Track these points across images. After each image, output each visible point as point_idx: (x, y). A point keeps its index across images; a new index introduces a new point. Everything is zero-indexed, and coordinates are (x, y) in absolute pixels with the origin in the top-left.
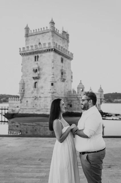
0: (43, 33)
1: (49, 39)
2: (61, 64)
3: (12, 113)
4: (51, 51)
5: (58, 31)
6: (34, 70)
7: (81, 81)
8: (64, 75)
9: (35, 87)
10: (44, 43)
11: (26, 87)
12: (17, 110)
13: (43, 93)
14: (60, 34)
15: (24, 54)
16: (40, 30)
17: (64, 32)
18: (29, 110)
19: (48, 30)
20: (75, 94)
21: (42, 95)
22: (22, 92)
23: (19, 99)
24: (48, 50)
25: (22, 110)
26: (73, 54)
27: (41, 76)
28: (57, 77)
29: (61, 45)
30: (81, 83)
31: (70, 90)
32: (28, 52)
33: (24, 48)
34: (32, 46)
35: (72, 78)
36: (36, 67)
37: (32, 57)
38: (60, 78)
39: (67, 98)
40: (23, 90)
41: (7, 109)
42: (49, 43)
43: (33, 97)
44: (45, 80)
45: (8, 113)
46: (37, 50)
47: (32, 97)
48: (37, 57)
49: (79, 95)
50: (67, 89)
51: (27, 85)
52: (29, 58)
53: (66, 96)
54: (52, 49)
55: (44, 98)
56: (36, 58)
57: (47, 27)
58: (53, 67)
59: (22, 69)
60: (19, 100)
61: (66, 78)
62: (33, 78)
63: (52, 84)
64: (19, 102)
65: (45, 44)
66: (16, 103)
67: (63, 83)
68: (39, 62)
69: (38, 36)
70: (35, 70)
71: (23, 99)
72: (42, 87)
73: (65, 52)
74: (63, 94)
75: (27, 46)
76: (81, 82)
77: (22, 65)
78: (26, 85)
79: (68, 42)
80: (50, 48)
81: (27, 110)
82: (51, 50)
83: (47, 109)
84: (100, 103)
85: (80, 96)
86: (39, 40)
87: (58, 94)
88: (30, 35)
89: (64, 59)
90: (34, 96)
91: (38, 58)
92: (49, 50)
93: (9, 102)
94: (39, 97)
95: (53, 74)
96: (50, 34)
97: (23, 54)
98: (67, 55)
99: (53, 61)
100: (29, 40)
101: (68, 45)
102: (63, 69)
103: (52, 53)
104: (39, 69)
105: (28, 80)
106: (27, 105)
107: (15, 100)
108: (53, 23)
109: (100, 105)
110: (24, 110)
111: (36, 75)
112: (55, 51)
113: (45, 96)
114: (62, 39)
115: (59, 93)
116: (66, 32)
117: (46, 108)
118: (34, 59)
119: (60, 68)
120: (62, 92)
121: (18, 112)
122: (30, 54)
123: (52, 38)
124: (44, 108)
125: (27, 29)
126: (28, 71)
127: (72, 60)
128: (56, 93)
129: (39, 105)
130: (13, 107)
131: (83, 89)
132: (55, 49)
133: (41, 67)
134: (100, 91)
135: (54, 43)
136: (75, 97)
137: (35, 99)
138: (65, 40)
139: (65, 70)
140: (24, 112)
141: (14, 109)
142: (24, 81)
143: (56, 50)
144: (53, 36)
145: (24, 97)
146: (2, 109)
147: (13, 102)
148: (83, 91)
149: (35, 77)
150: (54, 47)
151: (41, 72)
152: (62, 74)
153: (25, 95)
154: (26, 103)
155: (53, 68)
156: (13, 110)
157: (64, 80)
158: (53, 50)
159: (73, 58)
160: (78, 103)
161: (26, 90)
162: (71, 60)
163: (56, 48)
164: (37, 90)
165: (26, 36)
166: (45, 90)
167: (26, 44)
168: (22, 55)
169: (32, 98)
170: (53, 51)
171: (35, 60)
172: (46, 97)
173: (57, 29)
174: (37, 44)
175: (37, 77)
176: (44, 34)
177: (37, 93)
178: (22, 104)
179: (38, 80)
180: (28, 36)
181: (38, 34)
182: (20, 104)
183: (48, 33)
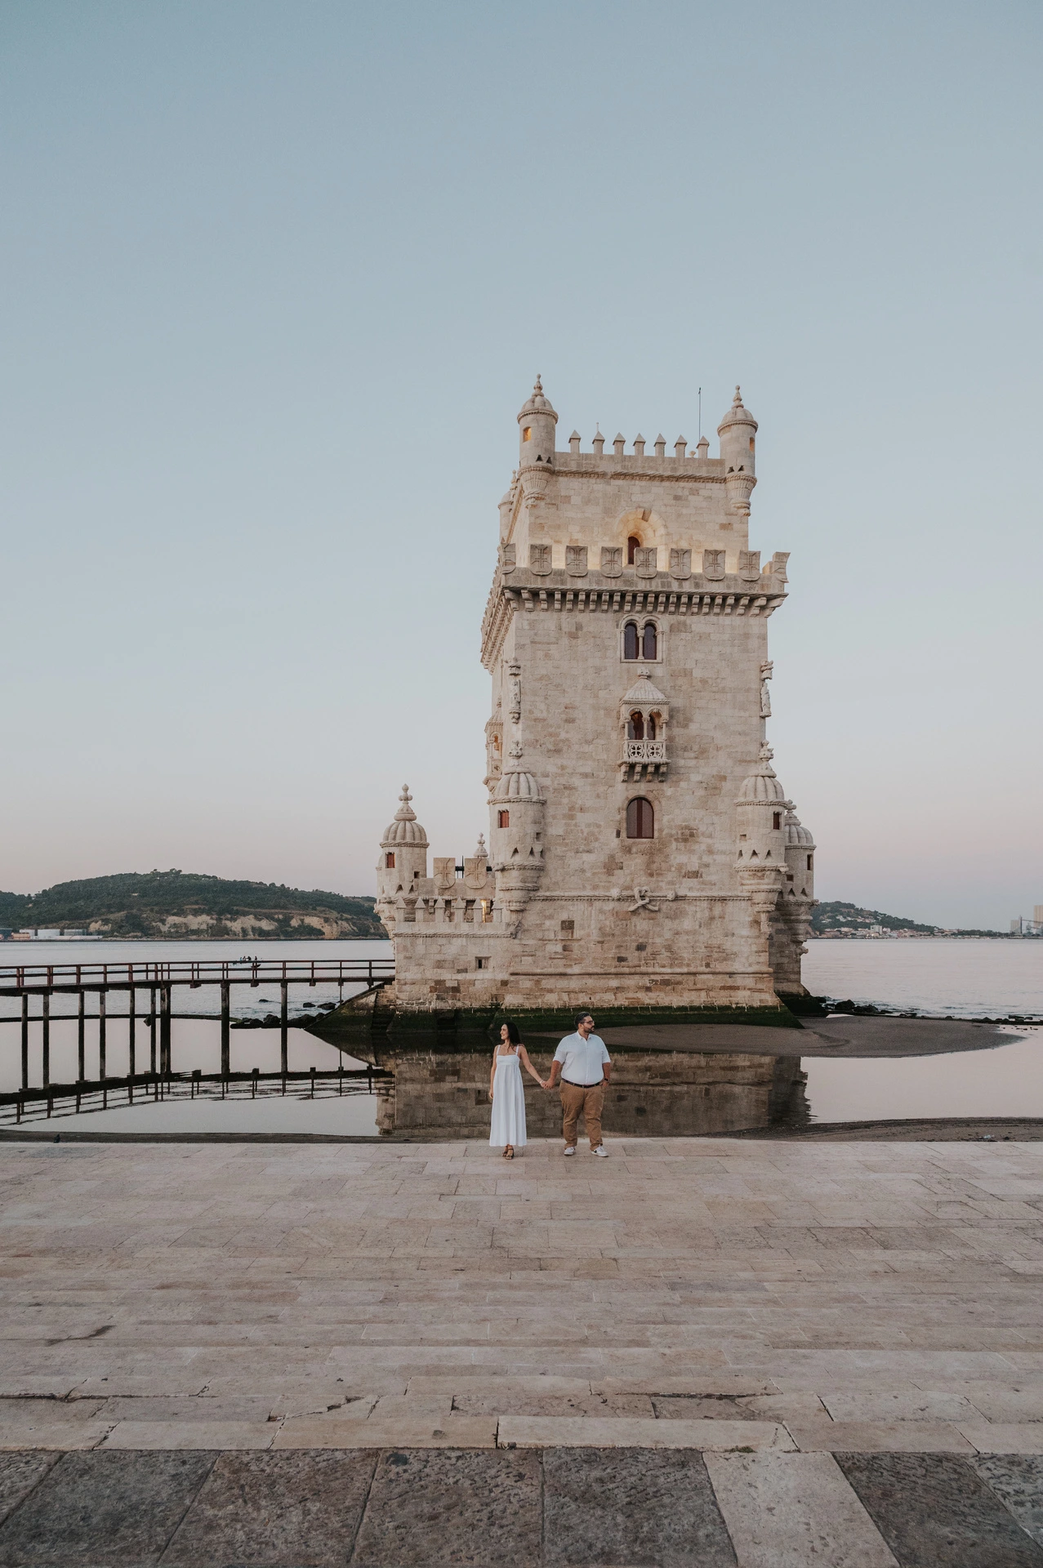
3: (434, 1005)
6: (635, 714)
9: (630, 835)
11: (556, 829)
13: (696, 874)
15: (550, 593)
18: (590, 982)
21: (693, 882)
22: (535, 861)
25: (526, 984)
33: (538, 550)
34: (575, 550)
37: (608, 628)
40: (537, 849)
43: (622, 899)
44: (713, 787)
46: (656, 587)
47: (615, 892)
48: (642, 634)
51: (570, 816)
52: (579, 627)
54: (769, 599)
55: (705, 904)
56: (640, 640)
58: (766, 711)
62: (630, 766)
63: (776, 820)
64: (499, 927)
65: (684, 557)
66: (471, 937)
68: (659, 670)
69: (639, 491)
70: (647, 718)
71: (536, 908)
72: (688, 836)
77: (517, 669)
78: (551, 810)
81: (574, 984)
83: (731, 974)
86: (645, 518)
90: (633, 893)
93: (404, 926)
94: (670, 895)
95: (767, 760)
96: (737, 494)
97: (534, 592)
99: (767, 673)
100: (567, 499)
105: (577, 782)
106: (565, 948)
110: (547, 983)
111: (651, 752)
113: (716, 893)
117: (719, 967)
118: (619, 637)
122: (597, 600)
123: (742, 527)
124: (703, 969)
125: (541, 414)
126: (570, 721)
129: (669, 948)
130: (439, 965)
133: (676, 702)
137: (637, 910)
140: (553, 1000)
141: (450, 978)
145: (541, 893)
147: (441, 927)
149: (644, 766)
153: (545, 881)
154: (562, 935)
155: (765, 718)
156: (443, 988)
161: (557, 851)
164: (651, 854)
165: (545, 470)
166: (710, 852)
169: (612, 906)
172: (723, 900)
174: (620, 542)
175: (655, 766)
176: (683, 484)
177: (653, 874)
178: (526, 940)
179: (655, 786)
180: (553, 473)
181: (641, 476)
182: (506, 943)
183: (717, 486)
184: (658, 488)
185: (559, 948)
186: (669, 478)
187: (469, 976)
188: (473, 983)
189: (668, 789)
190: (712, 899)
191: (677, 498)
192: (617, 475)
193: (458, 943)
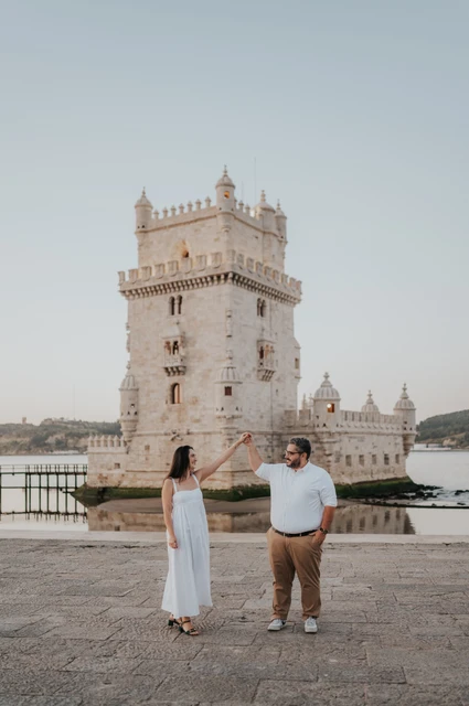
0: (196, 221)
1: (217, 240)
2: (258, 320)
3: (99, 485)
4: (222, 281)
5: (248, 208)
6: (168, 343)
7: (327, 377)
8: (267, 357)
9: (173, 402)
10: (199, 254)
11: (143, 401)
12: (114, 478)
13: (198, 421)
14: (253, 219)
15: (136, 290)
16: (186, 210)
17: (267, 210)
18: (155, 475)
19: (214, 207)
20: (307, 422)
21: (197, 425)
22: (132, 417)
23: (122, 439)
24: (212, 278)
25: (131, 475)
26: (300, 282)
27: (192, 364)
28: (244, 364)
29: (258, 258)
30: (326, 384)
31: (292, 407)
32: (147, 284)
33: (132, 272)
34: (160, 266)
35: (297, 367)
36: (173, 333)
37: (162, 301)
38: (254, 369)
39: (280, 435)
40: (132, 412)
41: (85, 474)
42: (217, 255)
43: (166, 434)
44: (205, 375)
45: (85, 485)
46: (176, 279)
47: (162, 432)
48: (176, 302)
49: (321, 425)
50: (280, 405)
51: (148, 395)
52: (151, 304)
53: (276, 429)
54: (226, 275)
55: (202, 436)
56: (175, 305)
57: (209, 201)
58: (229, 333)
59: (128, 343)
60: (122, 444)
61: (275, 368)
62: (167, 369)
63: (228, 391)
64: (123, 449)
65: (203, 259)
66: (112, 454)
67: (266, 386)
68: (182, 319)
69: (181, 232)
70: (172, 344)
71: (135, 439)
72: (195, 401)
73: (271, 278)
74: (266, 420)
75: (145, 265)
76: (329, 379)
77: (128, 327)
78: (140, 393)
79: (282, 241)
80: (219, 272)
81: (148, 476)
82: (223, 277)
84: (402, 452)
85: (324, 429)
86: (184, 243)
87: (247, 421)
88: (154, 227)
89: (269, 302)
90: (170, 431)
91: (180, 303)
92: (215, 278)
93: (90, 449)
94: (185, 432)
95: (231, 358)
96: (220, 222)
97: (130, 291)
98: (277, 288)
99: (228, 314)
100: (152, 243)
101: (283, 254)
102: (266, 337)
103: (227, 288)
104: (185, 340)
105: (151, 378)
106: (147, 459)
107: (109, 444)
108: (227, 186)
109: (401, 458)
110: (139, 475)
111: (174, 361)
112: (237, 279)
113: (207, 430)
114: (260, 235)
115: (252, 420)
116: (275, 207)
118: (167, 306)
119: (254, 335)
120: (262, 417)
121: (120, 482)
122: (156, 290)
123: (224, 238)
125: (144, 207)
126: (148, 349)
127: (297, 305)
128: (242, 420)
130: (102, 466)
131: (333, 405)
132: (234, 275)
133: (189, 334)
134: (403, 407)
135: (234, 252)
136: (307, 430)
137: (173, 439)
138: (272, 237)
139: (273, 338)
140: (139, 484)
141: (105, 472)
142: (138, 379)
143: (239, 277)
144: (228, 229)
145: (138, 432)
146: (57, 474)
147: (103, 449)
148: (332, 410)
149: (172, 368)
150: (233, 266)
151: (190, 349)
152: (261, 354)
153: (138, 427)
154: (145, 452)
155: (230, 336)
156: (101, 477)
157: (267, 376)
158: (230, 275)
159: (302, 297)
160: (321, 453)
161: (142, 412)
162: (295, 304)
163: (238, 271)
164: (179, 411)
165: (141, 232)
166: (205, 409)
167: (141, 259)
168: (127, 296)
169: (164, 438)
170: (229, 281)
171: (173, 313)
172: (209, 433)
173: (241, 205)
174: (178, 257)
175: (177, 368)
176: (198, 223)
177: (180, 421)
178: (132, 454)
179: (181, 377)
180: (146, 232)
181: (180, 224)
182: (125, 455)
183: (213, 220)
184: (188, 228)
185: (144, 459)
186: (191, 222)
187: (111, 472)
188: (112, 475)
189: (186, 378)
190: (205, 433)
191: (196, 231)
192: (171, 226)
193: (109, 456)
